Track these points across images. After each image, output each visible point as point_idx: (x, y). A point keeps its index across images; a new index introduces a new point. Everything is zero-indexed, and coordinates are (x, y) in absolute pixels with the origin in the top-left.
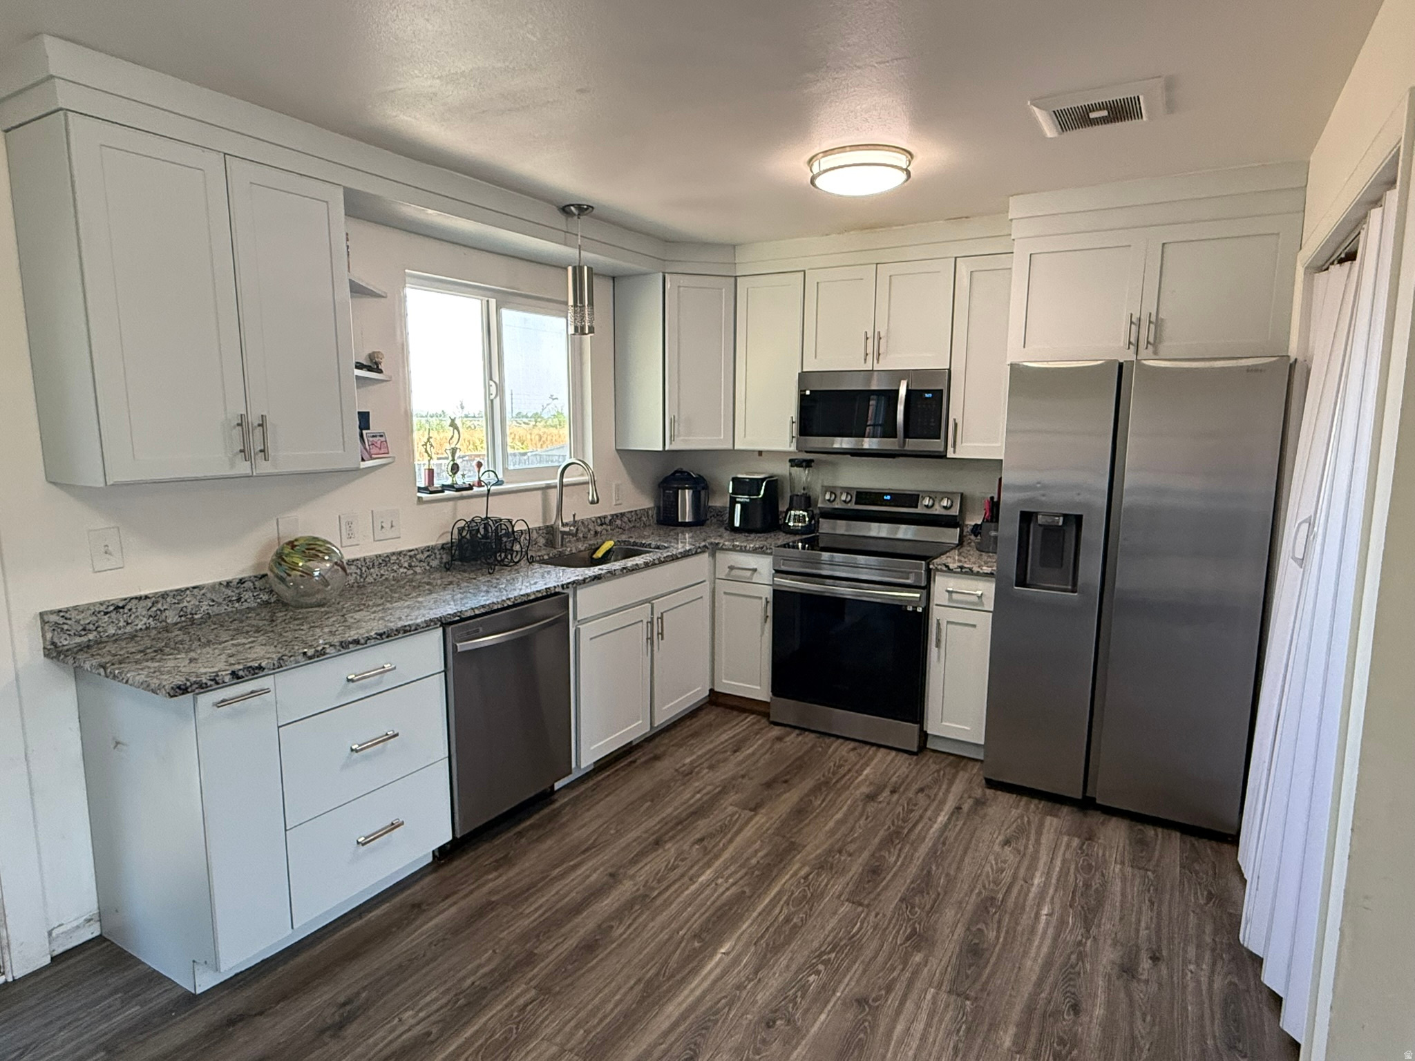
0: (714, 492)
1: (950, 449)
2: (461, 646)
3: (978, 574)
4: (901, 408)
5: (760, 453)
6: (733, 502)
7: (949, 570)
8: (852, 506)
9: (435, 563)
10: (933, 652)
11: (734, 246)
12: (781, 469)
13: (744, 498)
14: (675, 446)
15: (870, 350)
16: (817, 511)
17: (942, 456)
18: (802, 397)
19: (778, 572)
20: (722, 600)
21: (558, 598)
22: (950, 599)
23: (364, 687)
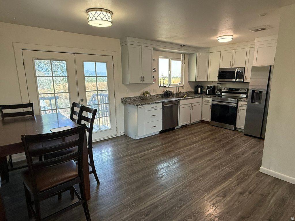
0: (204, 89)
1: (244, 81)
2: (164, 105)
4: (236, 74)
5: (213, 82)
6: (207, 90)
7: (241, 100)
8: (228, 91)
9: (161, 97)
10: (238, 114)
11: (209, 48)
12: (216, 85)
13: (209, 89)
14: (197, 81)
15: (231, 64)
16: (222, 92)
17: (243, 82)
18: (219, 72)
19: (213, 101)
20: (204, 105)
21: (177, 102)
22: (241, 105)
23: (153, 109)
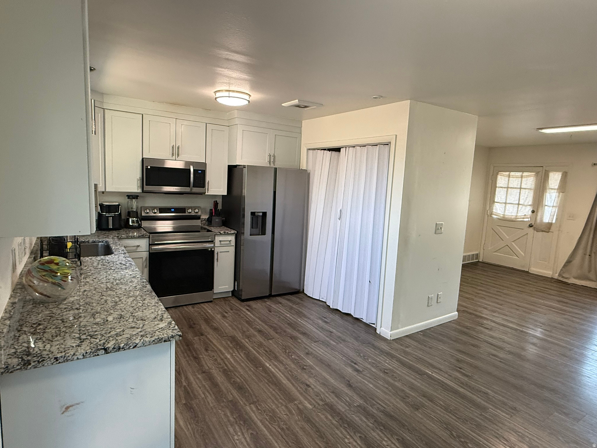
1: (207, 191)
3: (230, 234)
4: (192, 176)
7: (221, 234)
10: (215, 264)
11: (103, 94)
15: (174, 153)
17: (204, 194)
18: (146, 169)
19: (152, 245)
22: (221, 244)
